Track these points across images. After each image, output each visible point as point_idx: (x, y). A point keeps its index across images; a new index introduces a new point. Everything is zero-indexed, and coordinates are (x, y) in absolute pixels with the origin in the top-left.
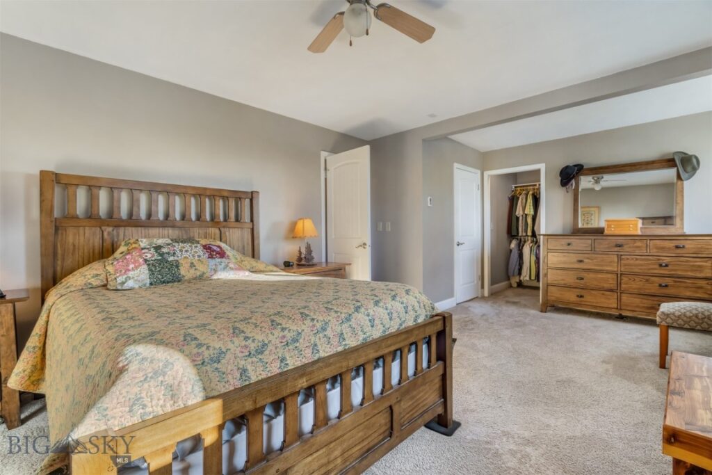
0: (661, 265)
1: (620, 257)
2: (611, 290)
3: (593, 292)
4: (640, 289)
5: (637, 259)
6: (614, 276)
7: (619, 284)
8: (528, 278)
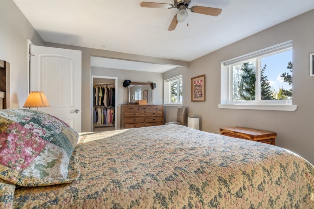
0: (153, 114)
1: (145, 112)
2: (143, 123)
3: (139, 124)
4: (149, 121)
5: (149, 112)
6: (143, 118)
7: (145, 120)
8: (100, 123)
